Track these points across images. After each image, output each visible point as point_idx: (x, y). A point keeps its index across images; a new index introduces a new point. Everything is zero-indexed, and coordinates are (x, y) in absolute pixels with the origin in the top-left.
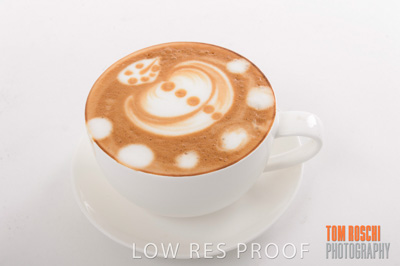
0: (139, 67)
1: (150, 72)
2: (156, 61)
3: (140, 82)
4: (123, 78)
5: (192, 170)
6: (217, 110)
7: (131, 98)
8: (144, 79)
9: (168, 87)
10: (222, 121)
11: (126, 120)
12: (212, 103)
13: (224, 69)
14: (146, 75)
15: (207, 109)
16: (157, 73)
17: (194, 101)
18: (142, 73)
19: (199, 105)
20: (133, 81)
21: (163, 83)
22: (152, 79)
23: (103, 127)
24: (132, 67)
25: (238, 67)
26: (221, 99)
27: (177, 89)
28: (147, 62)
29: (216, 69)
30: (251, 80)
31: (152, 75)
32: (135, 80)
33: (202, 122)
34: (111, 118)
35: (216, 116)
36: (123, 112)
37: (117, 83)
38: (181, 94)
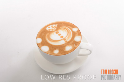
0: (52, 26)
1: (54, 28)
2: (56, 25)
3: (51, 30)
4: (47, 29)
5: (57, 54)
6: (66, 40)
7: (48, 34)
8: (52, 30)
9: (57, 33)
10: (67, 43)
11: (45, 39)
12: (66, 38)
13: (72, 30)
14: (53, 29)
15: (64, 39)
16: (56, 29)
17: (62, 37)
18: (52, 28)
19: (63, 38)
20: (49, 30)
21: (56, 31)
22: (54, 30)
23: (40, 40)
24: (50, 26)
25: (75, 30)
26: (68, 38)
27: (59, 33)
28: (54, 25)
29: (70, 30)
30: (77, 33)
31: (54, 29)
32: (50, 30)
33: (62, 42)
34: (42, 38)
35: (66, 42)
36: (45, 37)
37: (46, 30)
38: (59, 35)
